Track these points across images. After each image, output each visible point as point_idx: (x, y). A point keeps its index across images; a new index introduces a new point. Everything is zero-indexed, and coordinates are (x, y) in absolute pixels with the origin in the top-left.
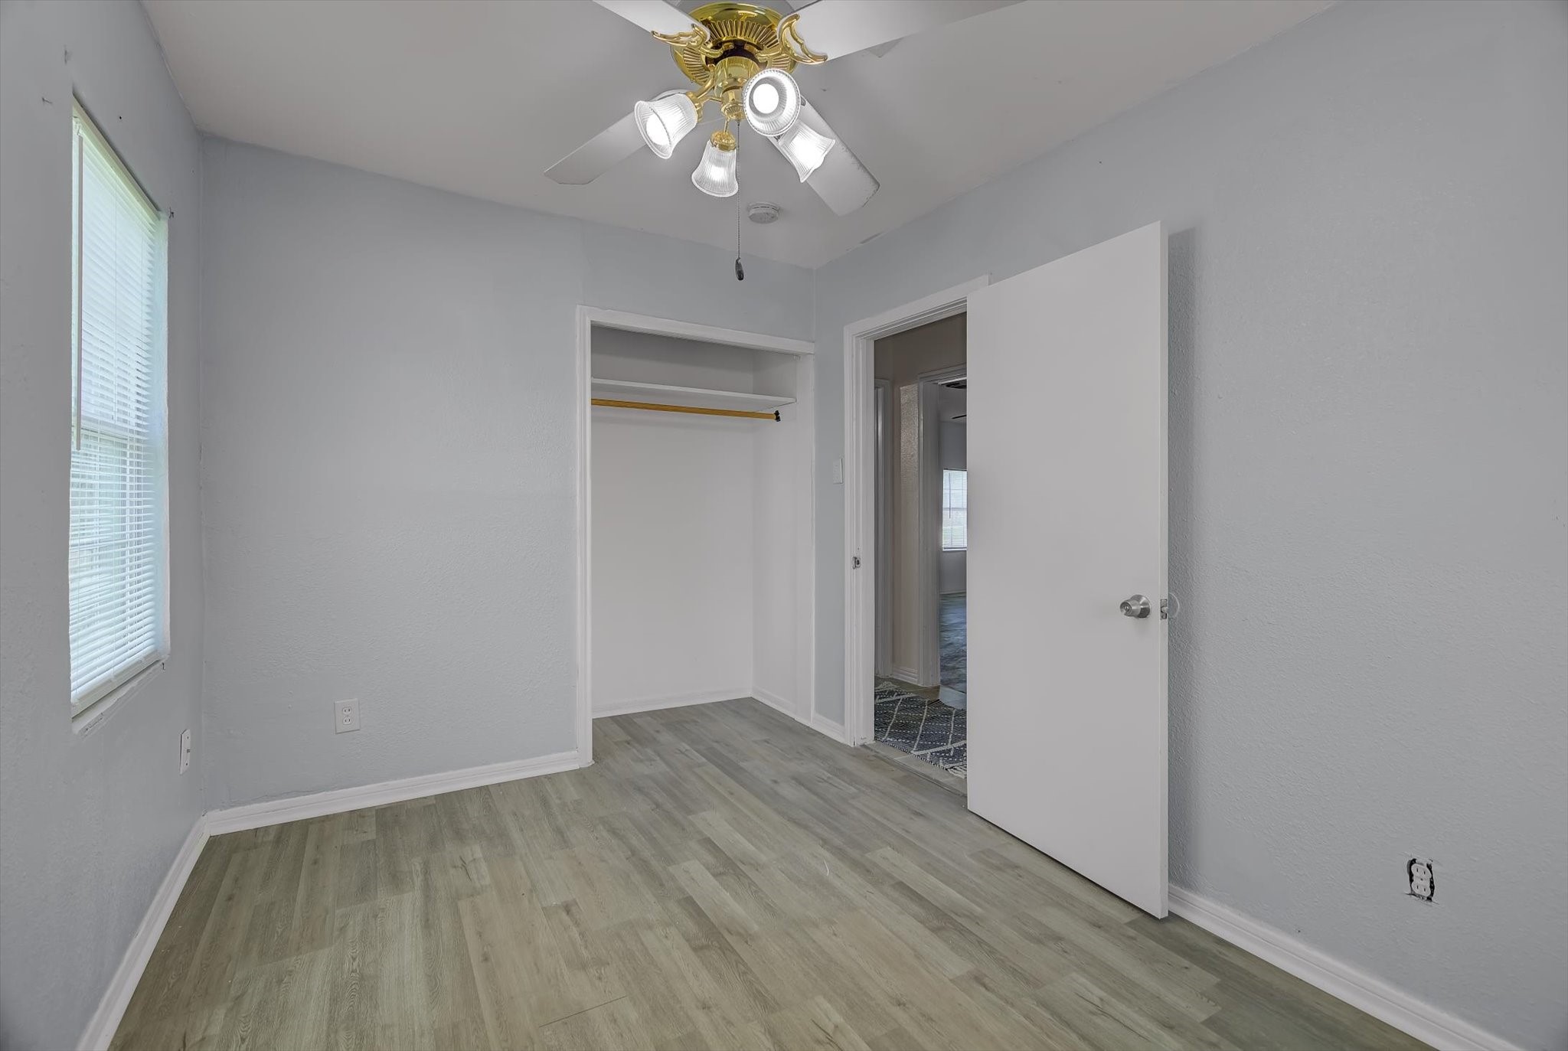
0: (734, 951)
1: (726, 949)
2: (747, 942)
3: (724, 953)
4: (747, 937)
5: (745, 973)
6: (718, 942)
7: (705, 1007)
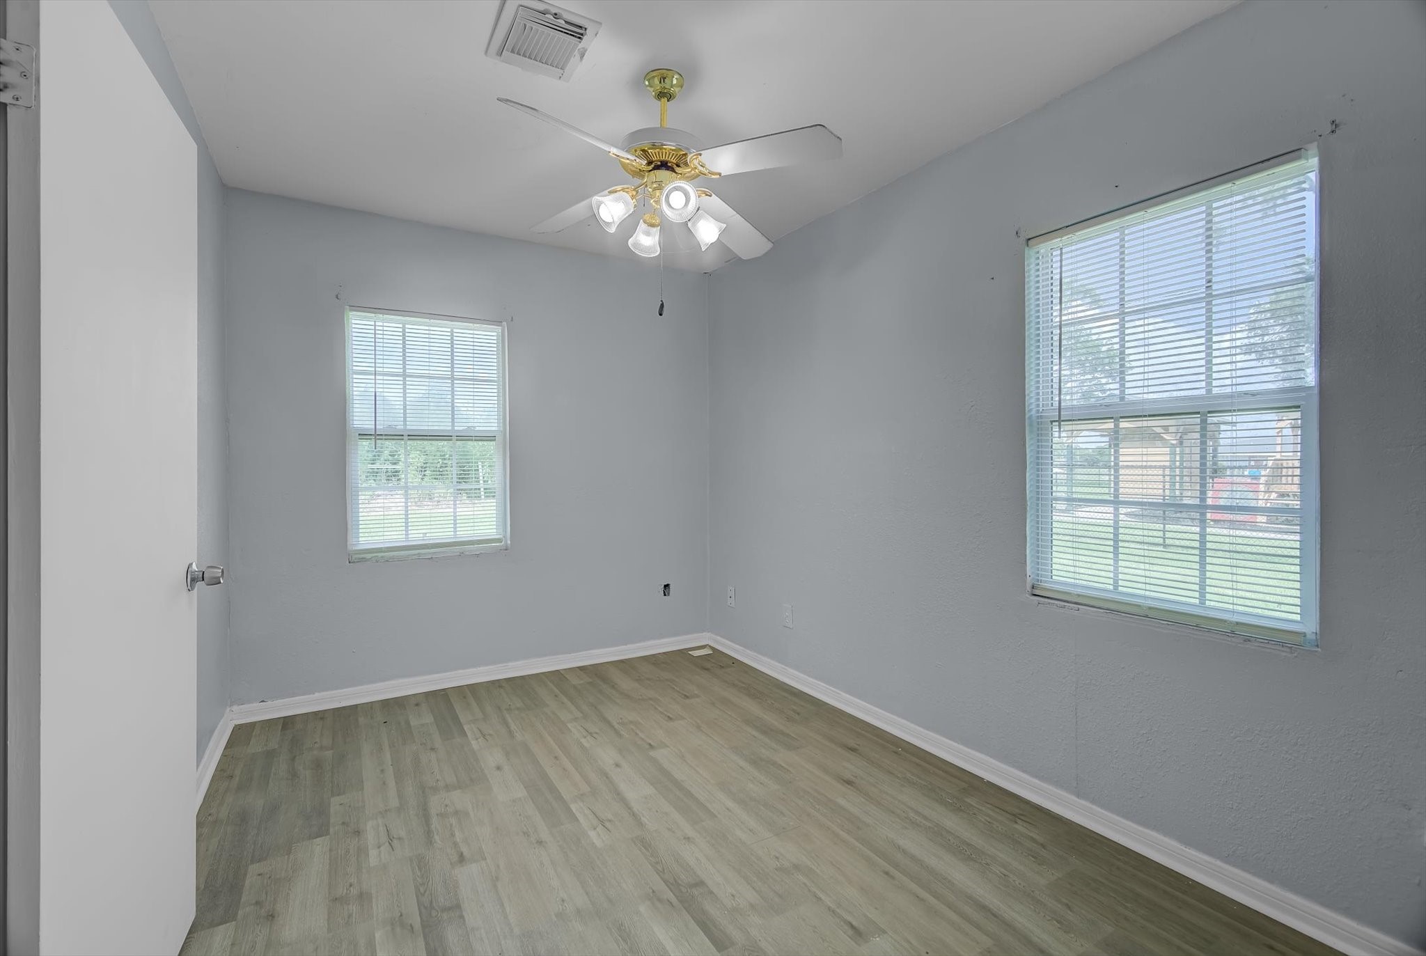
0: (665, 882)
1: (674, 885)
2: (653, 892)
3: (676, 881)
4: (654, 898)
5: (657, 863)
6: (682, 892)
7: (688, 839)
